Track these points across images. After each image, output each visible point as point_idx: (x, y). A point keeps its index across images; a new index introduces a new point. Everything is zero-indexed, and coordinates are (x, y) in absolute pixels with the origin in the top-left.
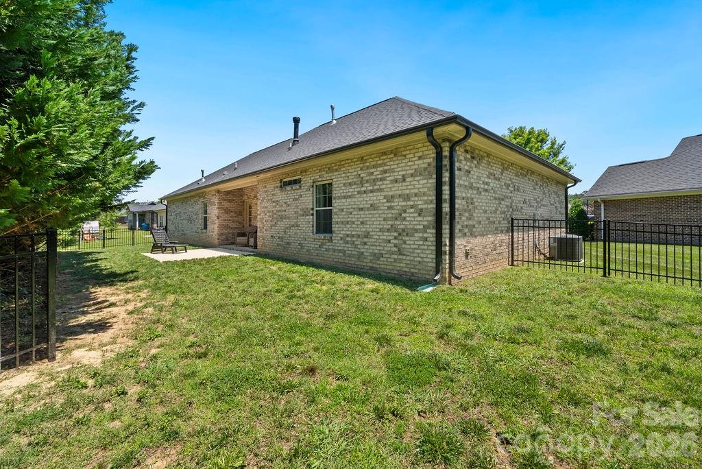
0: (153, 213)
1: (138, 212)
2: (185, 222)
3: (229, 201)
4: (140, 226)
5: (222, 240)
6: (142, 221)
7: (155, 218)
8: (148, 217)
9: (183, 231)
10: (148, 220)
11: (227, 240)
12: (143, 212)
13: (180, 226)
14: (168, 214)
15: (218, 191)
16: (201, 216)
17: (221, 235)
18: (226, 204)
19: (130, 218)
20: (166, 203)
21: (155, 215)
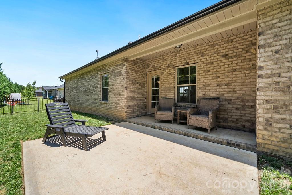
0: (56, 90)
1: (48, 90)
2: (81, 94)
3: (136, 72)
4: (49, 97)
5: (130, 113)
6: (50, 94)
7: (57, 93)
8: (53, 92)
9: (78, 101)
10: (53, 94)
11: (134, 112)
12: (51, 90)
13: (76, 97)
14: (66, 89)
15: (127, 60)
16: (100, 88)
17: (129, 107)
18: (133, 75)
19: (44, 93)
20: (64, 81)
21: (57, 91)
